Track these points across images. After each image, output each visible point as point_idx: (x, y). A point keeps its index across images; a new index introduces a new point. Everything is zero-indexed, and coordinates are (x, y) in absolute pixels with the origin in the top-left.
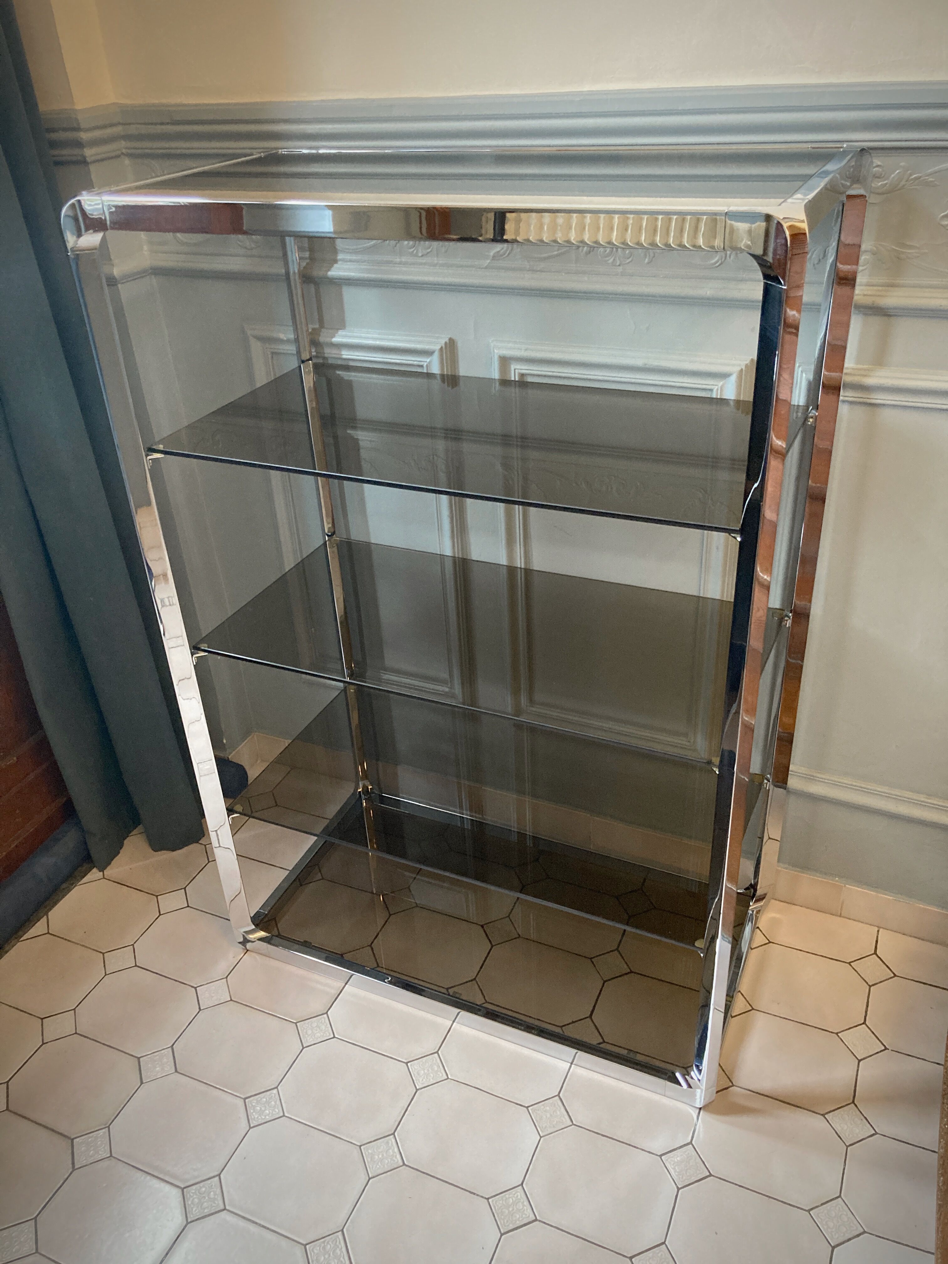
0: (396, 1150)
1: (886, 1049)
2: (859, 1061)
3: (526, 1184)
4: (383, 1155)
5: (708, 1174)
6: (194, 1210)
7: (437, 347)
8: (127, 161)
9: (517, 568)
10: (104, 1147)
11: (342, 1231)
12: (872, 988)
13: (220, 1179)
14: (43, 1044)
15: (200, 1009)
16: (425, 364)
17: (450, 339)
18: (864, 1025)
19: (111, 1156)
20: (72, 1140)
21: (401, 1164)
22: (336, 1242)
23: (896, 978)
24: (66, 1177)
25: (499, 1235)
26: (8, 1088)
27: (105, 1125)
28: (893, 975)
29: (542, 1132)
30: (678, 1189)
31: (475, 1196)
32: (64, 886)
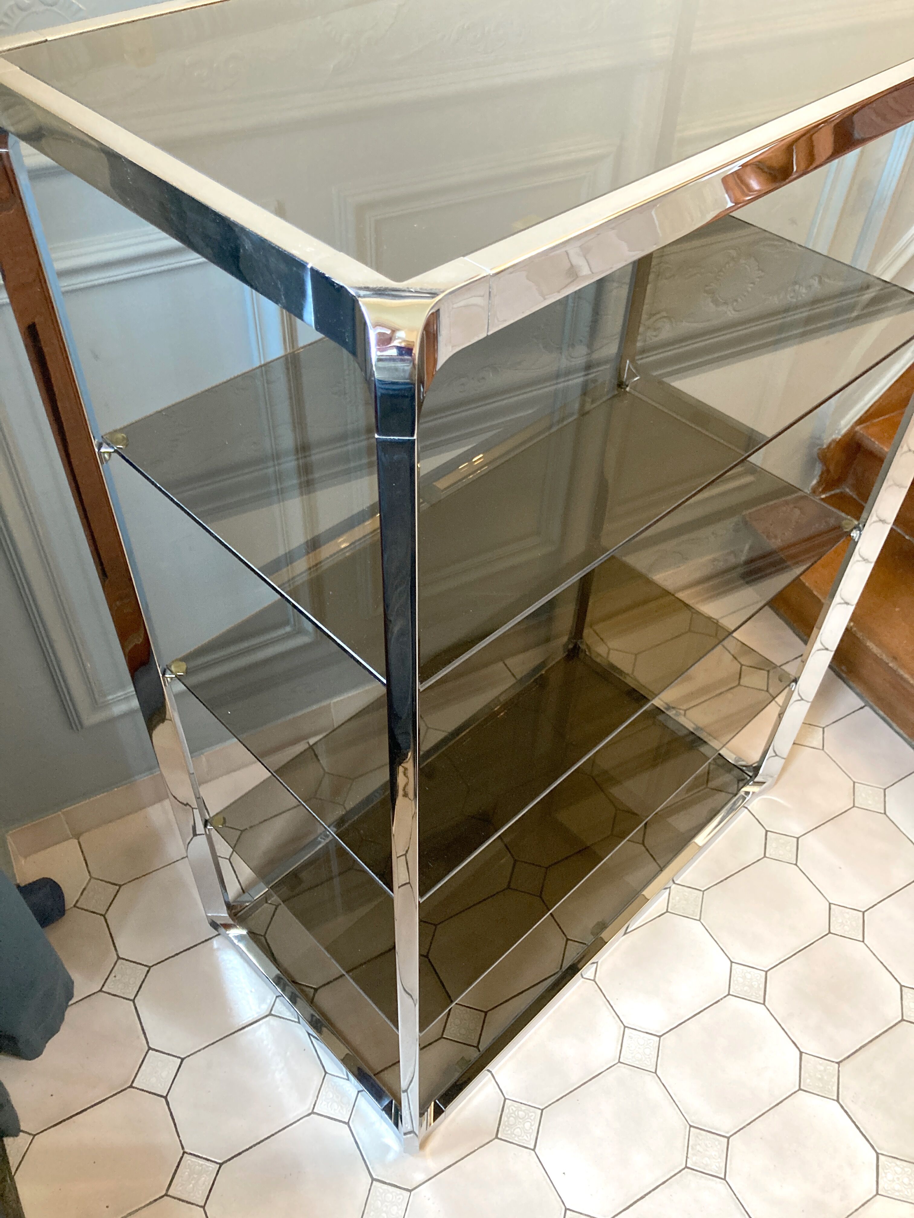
0: (642, 1034)
5: (796, 839)
13: (570, 1209)
21: (658, 1039)
25: (763, 1006)
29: (696, 916)
30: (796, 865)
31: (722, 1001)
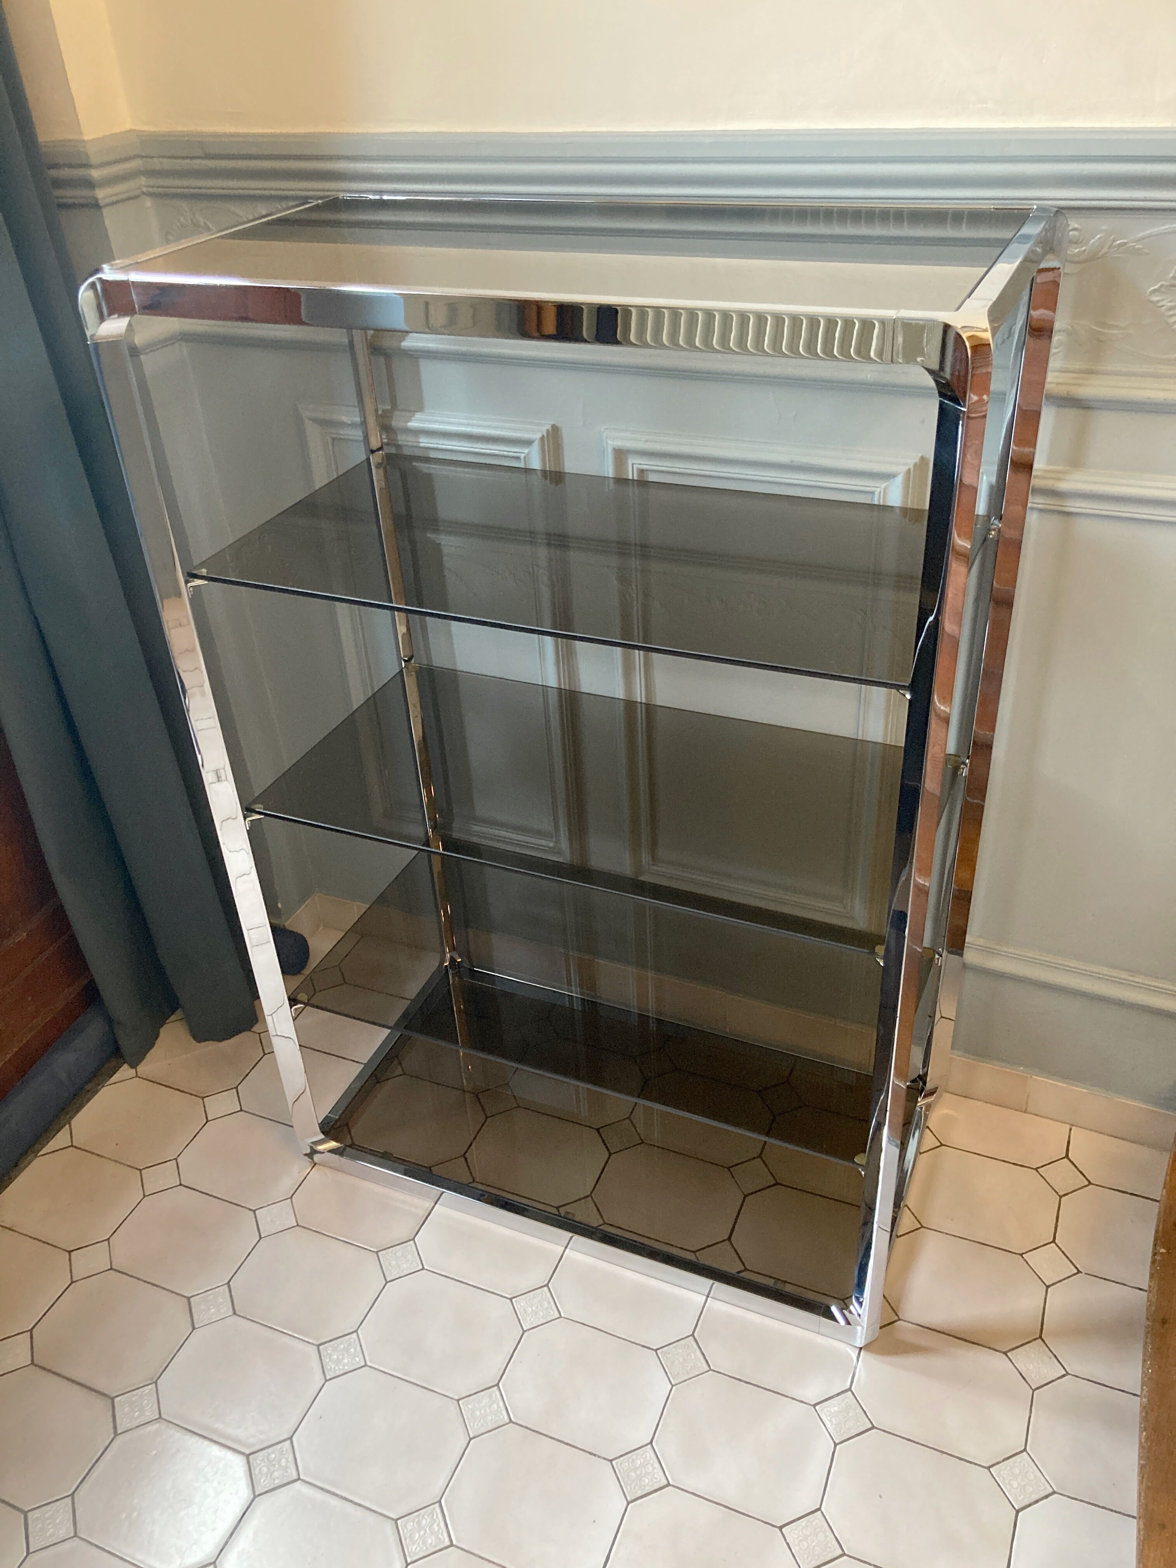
0: (501, 1404)
1: (1079, 1272)
2: (1048, 1287)
3: (657, 1442)
4: (485, 1411)
5: (870, 1426)
6: (262, 1480)
7: (538, 436)
8: (148, 202)
9: (636, 702)
10: (152, 1407)
11: (440, 1502)
12: (1063, 1199)
13: (292, 1443)
14: (72, 1282)
15: (261, 1238)
16: (522, 456)
17: (553, 426)
18: (1053, 1244)
19: (160, 1417)
20: (113, 1399)
21: (507, 1420)
22: (433, 1515)
23: (1091, 1186)
24: (107, 1443)
25: (626, 1503)
26: (31, 1337)
27: (152, 1380)
28: (1087, 1183)
29: (674, 1379)
30: (836, 1445)
31: (596, 1458)
32: (88, 1087)
